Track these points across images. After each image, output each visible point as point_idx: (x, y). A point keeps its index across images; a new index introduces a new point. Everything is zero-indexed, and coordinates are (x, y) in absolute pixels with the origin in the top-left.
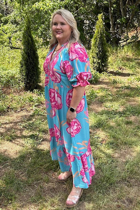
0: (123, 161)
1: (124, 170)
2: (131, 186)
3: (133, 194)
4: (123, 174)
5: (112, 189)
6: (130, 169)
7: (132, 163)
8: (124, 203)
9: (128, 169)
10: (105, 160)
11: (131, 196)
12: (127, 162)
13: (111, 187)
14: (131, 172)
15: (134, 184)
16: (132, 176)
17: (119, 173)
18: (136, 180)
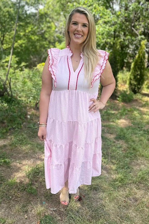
0: (137, 169)
1: (136, 176)
2: (139, 189)
3: (139, 195)
4: (135, 179)
5: (123, 188)
6: (141, 176)
7: (145, 172)
8: (131, 200)
9: (140, 176)
10: (122, 165)
11: (137, 196)
12: (141, 170)
13: (123, 186)
14: (142, 178)
15: (142, 188)
16: (142, 182)
17: (132, 177)
18: (145, 185)
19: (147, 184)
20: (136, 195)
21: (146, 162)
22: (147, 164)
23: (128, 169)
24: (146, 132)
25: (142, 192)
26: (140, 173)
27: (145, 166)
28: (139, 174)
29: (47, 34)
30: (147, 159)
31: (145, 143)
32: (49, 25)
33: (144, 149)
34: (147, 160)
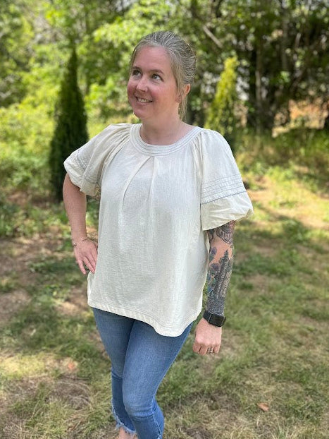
0: (213, 358)
1: (211, 375)
2: (217, 408)
3: (216, 424)
6: (222, 375)
7: (231, 365)
9: (219, 375)
11: (211, 427)
12: (222, 361)
14: (225, 380)
15: (223, 405)
16: (225, 389)
17: (200, 379)
18: (230, 397)
19: (236, 395)
20: (207, 423)
21: (236, 341)
22: (236, 346)
23: (192, 359)
24: (238, 270)
25: (224, 415)
26: (220, 369)
27: (233, 348)
28: (217, 371)
29: (11, 45)
30: (238, 332)
31: (232, 295)
32: (16, 21)
33: (231, 308)
34: (238, 335)
